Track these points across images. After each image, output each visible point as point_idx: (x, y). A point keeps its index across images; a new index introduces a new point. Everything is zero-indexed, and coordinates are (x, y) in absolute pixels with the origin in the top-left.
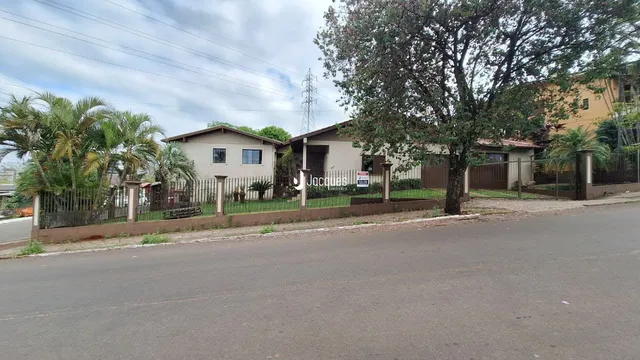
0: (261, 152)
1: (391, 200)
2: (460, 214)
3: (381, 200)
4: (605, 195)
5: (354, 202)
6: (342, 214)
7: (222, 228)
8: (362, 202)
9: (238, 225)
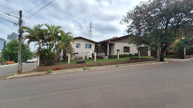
0: (91, 45)
1: (140, 58)
2: (164, 61)
3: (137, 59)
4: (188, 58)
5: (131, 59)
6: (128, 62)
7: (97, 66)
8: (133, 59)
9: (101, 65)
